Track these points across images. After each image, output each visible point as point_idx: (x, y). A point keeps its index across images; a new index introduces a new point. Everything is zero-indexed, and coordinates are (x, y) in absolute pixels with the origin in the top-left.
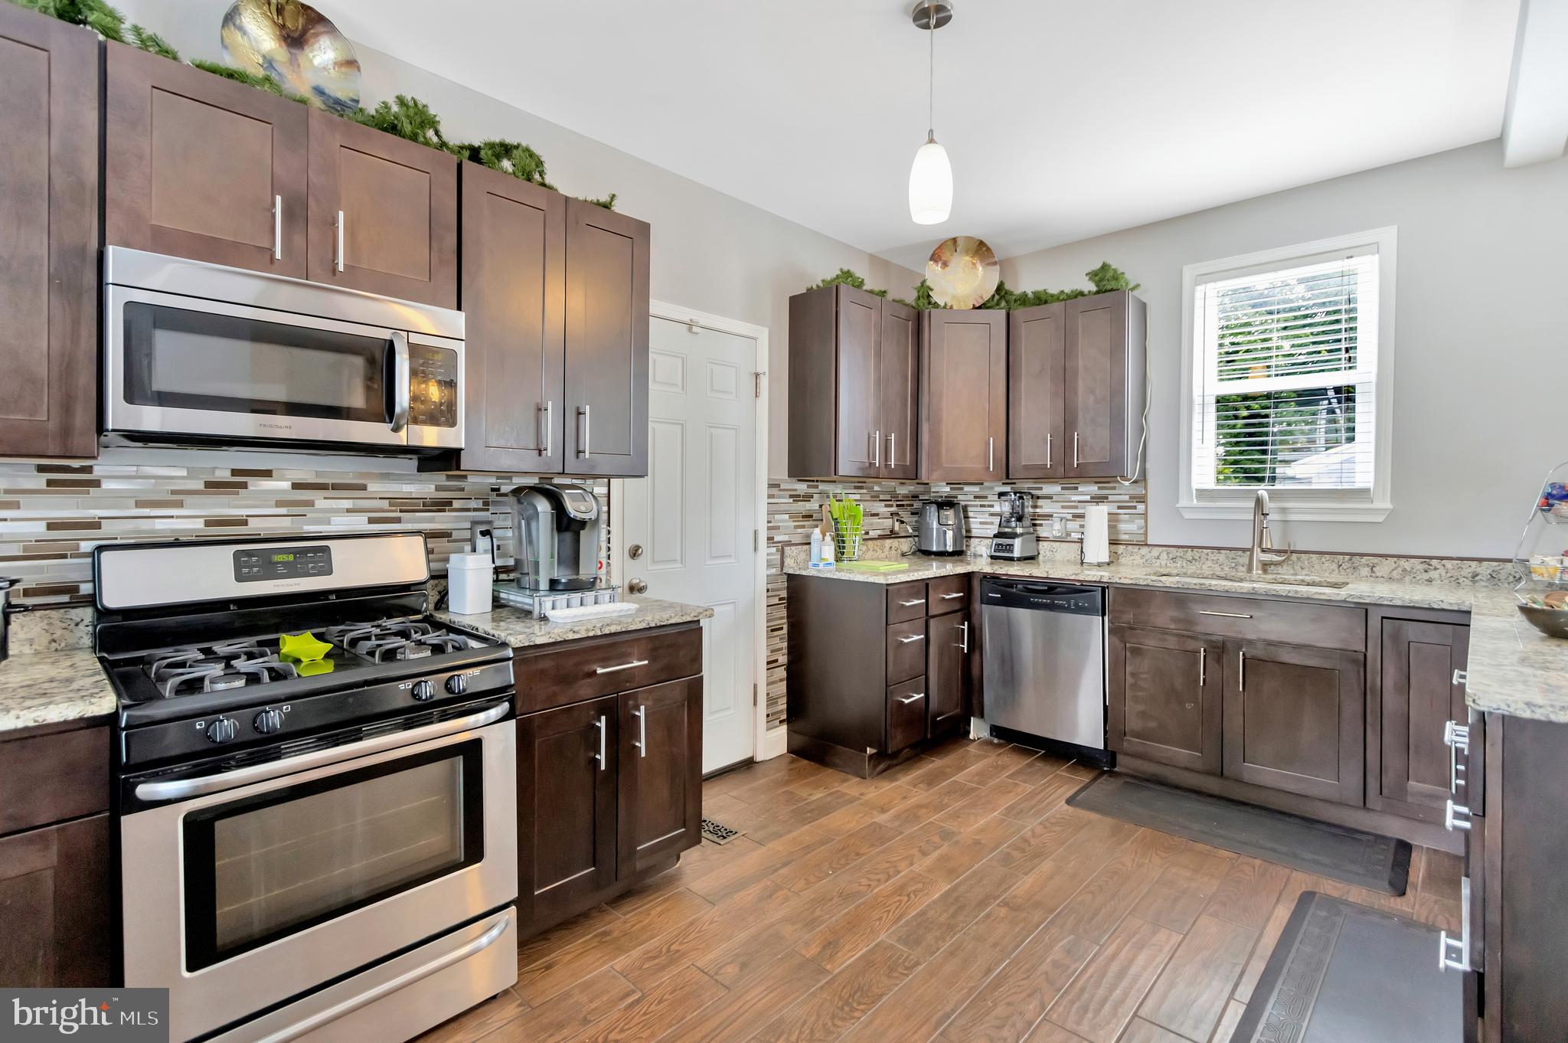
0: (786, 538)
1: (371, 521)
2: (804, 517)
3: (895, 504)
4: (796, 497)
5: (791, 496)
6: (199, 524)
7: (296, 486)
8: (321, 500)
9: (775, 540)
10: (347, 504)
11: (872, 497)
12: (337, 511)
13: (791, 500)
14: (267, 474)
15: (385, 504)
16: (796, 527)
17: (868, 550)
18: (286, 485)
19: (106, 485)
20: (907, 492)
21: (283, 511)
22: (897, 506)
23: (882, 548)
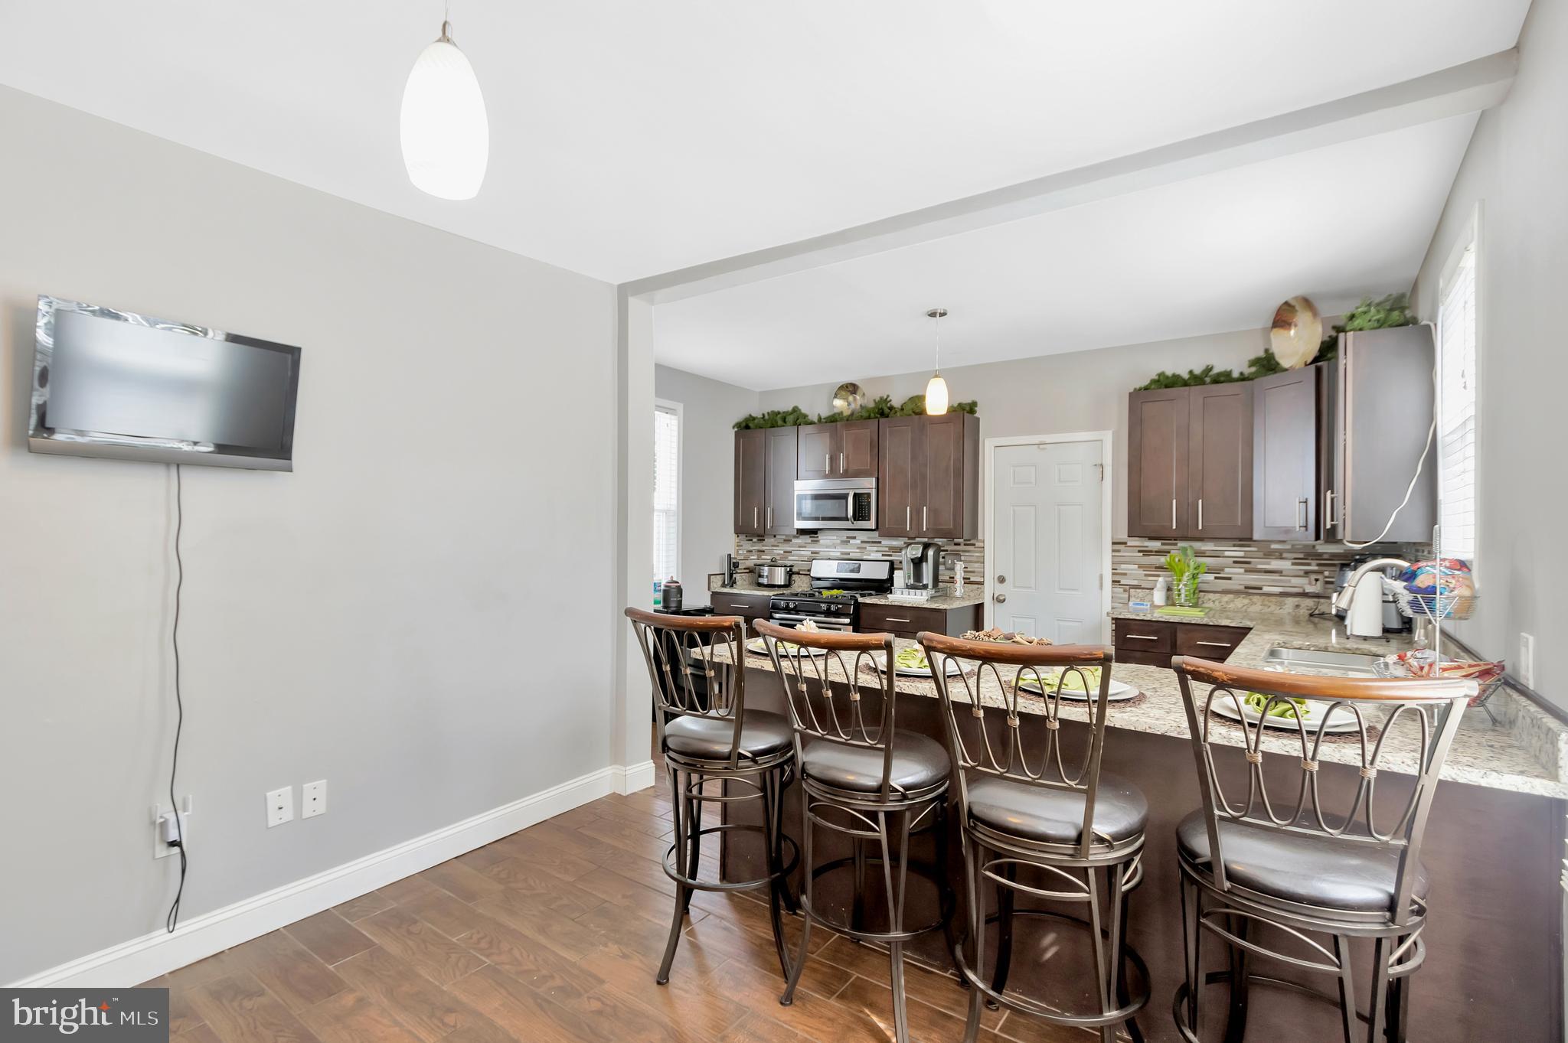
0: (1135, 583)
1: (883, 555)
2: (1156, 568)
3: (1314, 562)
4: (1147, 553)
5: (1139, 551)
6: (839, 554)
7: (862, 542)
8: (869, 547)
9: (1121, 583)
10: (875, 549)
11: (1265, 555)
12: (873, 551)
13: (1141, 554)
14: (854, 538)
15: (887, 549)
16: (1146, 575)
17: (1253, 603)
18: (859, 542)
19: (821, 541)
20: (1342, 551)
21: (858, 551)
22: (1318, 565)
23: (1281, 605)
